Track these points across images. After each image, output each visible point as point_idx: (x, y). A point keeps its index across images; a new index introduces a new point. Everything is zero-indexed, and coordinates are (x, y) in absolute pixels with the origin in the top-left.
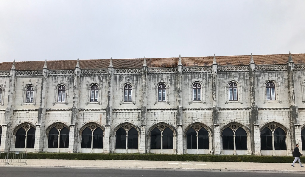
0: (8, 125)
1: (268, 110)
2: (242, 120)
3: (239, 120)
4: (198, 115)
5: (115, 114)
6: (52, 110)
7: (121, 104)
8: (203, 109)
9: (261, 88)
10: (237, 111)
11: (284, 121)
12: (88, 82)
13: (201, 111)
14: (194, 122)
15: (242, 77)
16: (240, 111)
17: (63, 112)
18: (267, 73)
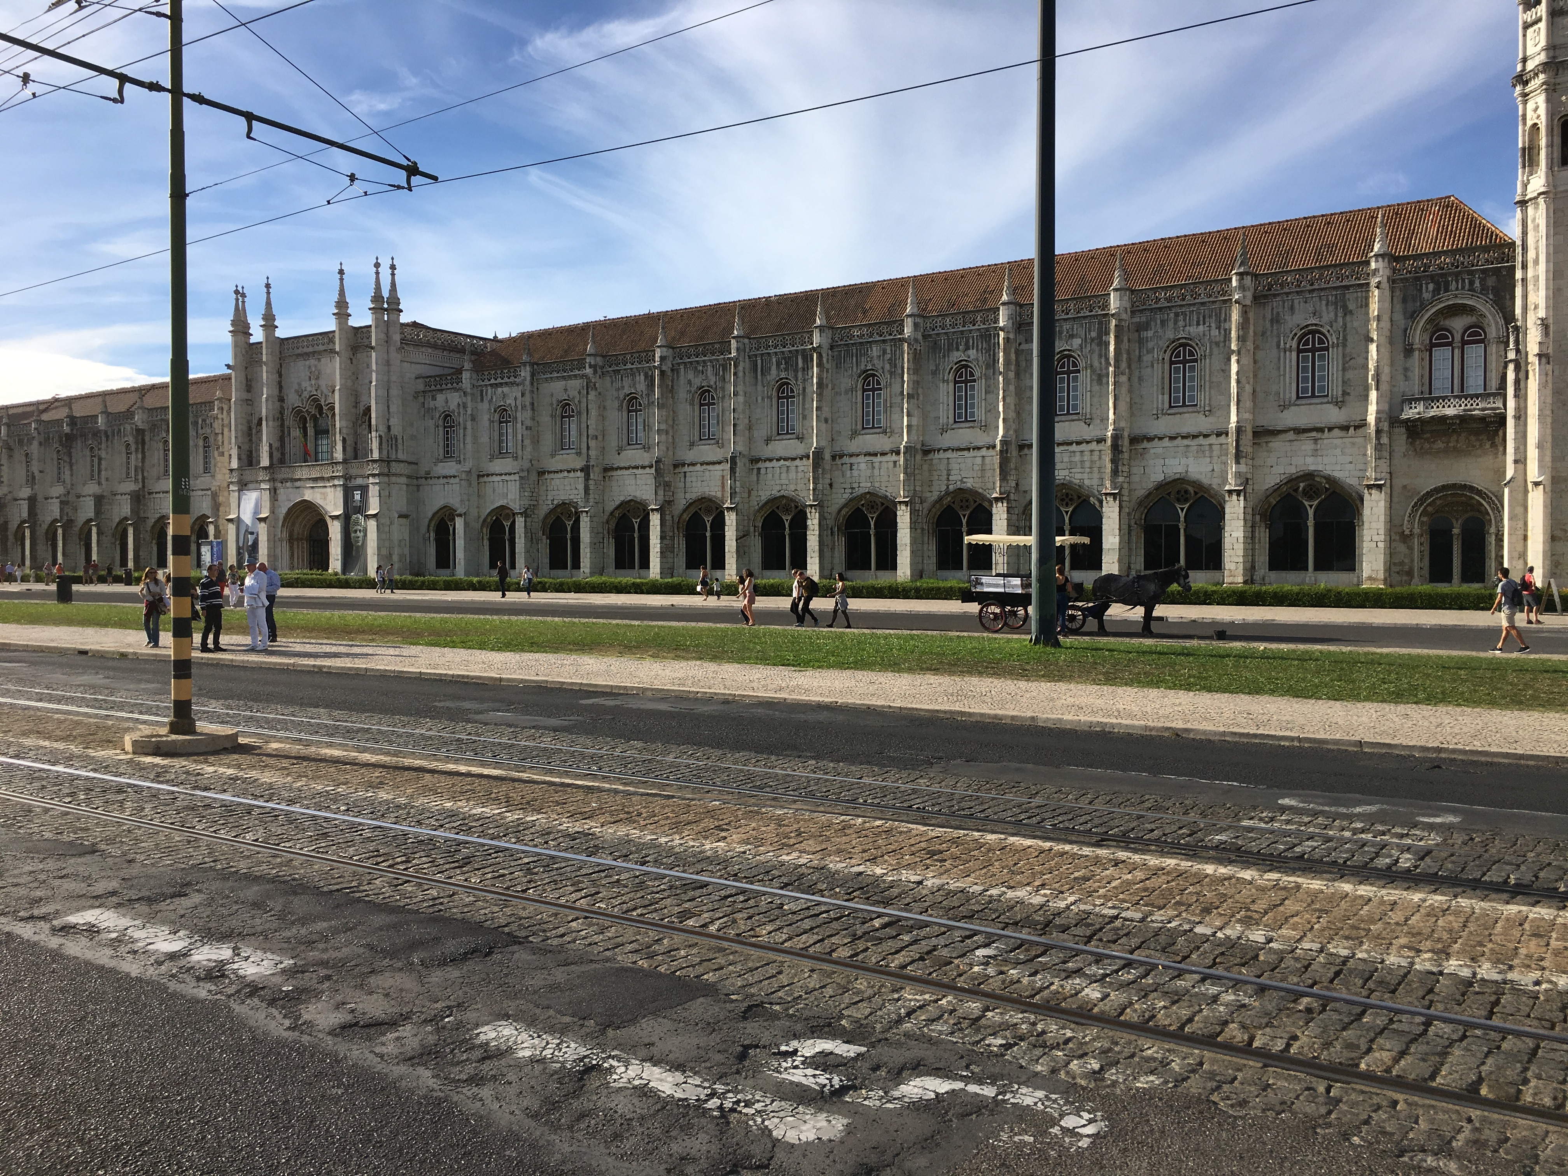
0: (525, 512)
1: (1166, 442)
2: (1085, 476)
3: (1078, 476)
4: (963, 466)
5: (755, 471)
6: (617, 469)
7: (768, 441)
8: (979, 448)
9: (1149, 369)
10: (1074, 447)
11: (1215, 475)
12: (690, 382)
13: (972, 453)
14: (951, 488)
15: (1094, 334)
16: (1084, 447)
17: (640, 471)
18: (1172, 315)
